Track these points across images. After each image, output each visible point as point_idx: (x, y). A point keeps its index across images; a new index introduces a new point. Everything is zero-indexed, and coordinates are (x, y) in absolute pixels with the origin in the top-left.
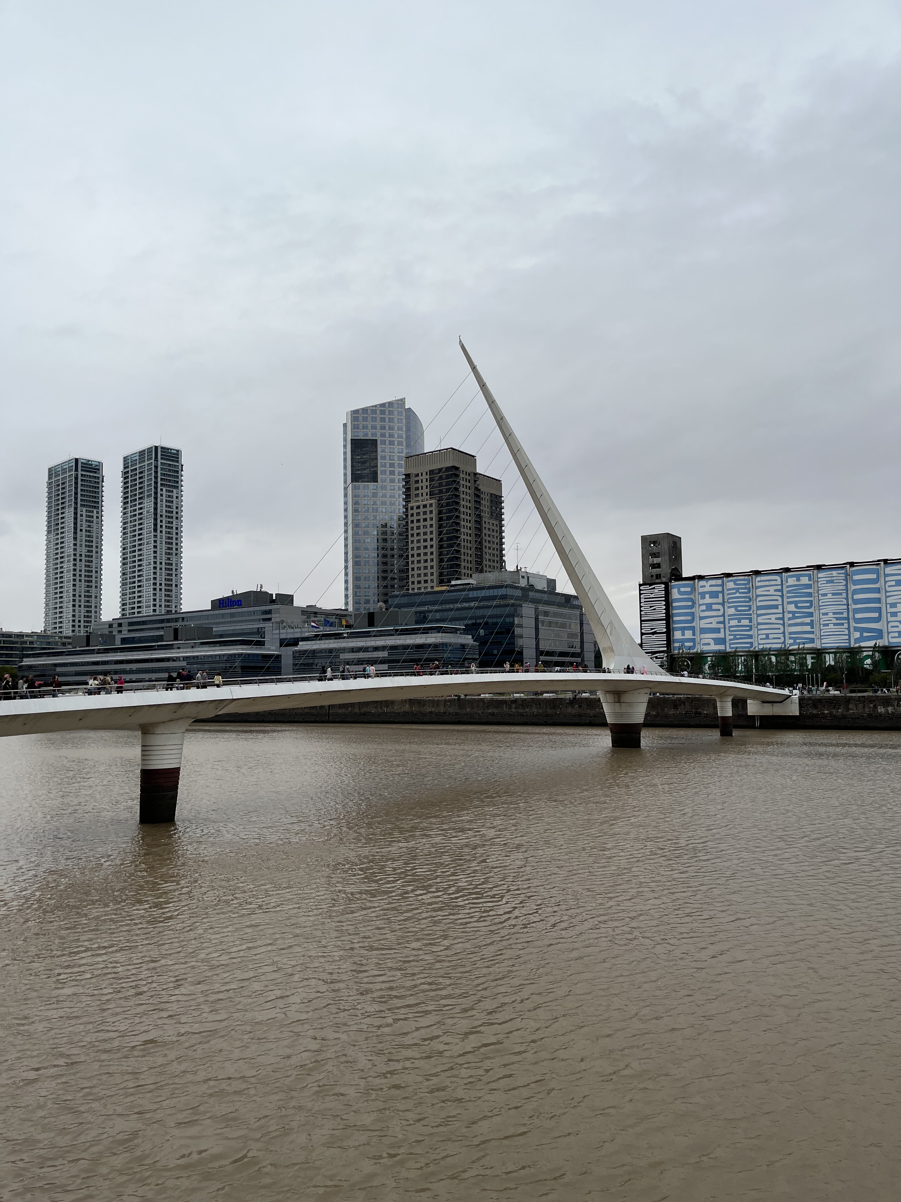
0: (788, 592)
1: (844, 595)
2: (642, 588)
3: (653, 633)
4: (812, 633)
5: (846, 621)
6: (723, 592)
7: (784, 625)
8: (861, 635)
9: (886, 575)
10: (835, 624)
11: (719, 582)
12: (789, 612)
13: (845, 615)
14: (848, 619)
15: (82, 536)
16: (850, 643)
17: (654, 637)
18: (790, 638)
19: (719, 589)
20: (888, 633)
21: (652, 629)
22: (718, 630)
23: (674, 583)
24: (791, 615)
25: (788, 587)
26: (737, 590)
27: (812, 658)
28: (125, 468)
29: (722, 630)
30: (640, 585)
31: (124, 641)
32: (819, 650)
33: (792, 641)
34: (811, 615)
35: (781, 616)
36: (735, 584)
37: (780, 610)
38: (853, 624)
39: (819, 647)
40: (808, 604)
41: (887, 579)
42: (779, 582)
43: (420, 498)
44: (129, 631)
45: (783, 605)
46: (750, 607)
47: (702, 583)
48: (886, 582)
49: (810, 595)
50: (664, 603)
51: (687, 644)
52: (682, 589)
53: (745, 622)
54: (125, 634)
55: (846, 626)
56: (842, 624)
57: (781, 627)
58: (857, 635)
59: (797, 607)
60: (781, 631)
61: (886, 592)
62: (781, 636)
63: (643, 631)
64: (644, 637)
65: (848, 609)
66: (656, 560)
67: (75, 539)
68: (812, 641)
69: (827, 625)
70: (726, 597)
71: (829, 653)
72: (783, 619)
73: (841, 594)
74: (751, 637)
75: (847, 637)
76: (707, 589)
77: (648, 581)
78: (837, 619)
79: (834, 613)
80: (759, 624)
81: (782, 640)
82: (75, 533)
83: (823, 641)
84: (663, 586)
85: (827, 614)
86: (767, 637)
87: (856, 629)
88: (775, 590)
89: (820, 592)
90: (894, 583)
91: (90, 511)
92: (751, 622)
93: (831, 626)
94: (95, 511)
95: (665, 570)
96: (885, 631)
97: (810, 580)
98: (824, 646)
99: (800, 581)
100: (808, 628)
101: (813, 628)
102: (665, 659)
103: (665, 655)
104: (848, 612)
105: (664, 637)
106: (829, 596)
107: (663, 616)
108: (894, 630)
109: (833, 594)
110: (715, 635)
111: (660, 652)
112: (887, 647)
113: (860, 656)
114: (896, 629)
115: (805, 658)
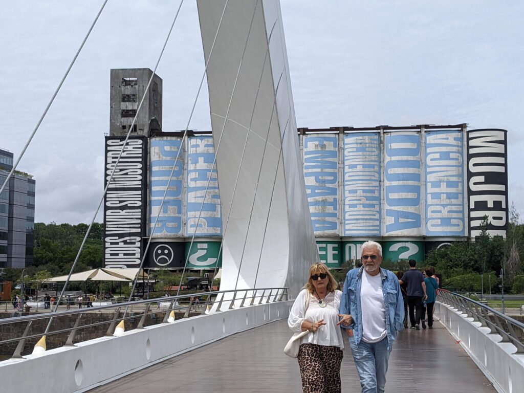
0: (307, 160)
1: (377, 168)
2: (109, 142)
3: (122, 208)
4: (335, 215)
5: (377, 202)
8: (396, 221)
9: (428, 146)
10: (363, 206)
13: (377, 194)
14: (379, 199)
16: (380, 230)
17: (123, 212)
20: (428, 219)
21: (121, 202)
22: (212, 207)
23: (154, 139)
25: (307, 153)
27: (334, 249)
29: (218, 207)
30: (107, 138)
32: (341, 238)
34: (334, 191)
38: (385, 206)
39: (342, 235)
40: (331, 178)
41: (429, 150)
47: (193, 141)
48: (427, 154)
49: (333, 165)
50: (140, 166)
51: (171, 225)
52: (167, 148)
55: (377, 208)
56: (373, 206)
58: (391, 220)
59: (317, 180)
61: (427, 166)
63: (108, 204)
64: (108, 212)
65: (380, 186)
66: (129, 106)
68: (334, 226)
69: (355, 206)
71: (356, 243)
73: (373, 166)
75: (377, 223)
76: (201, 149)
77: (117, 135)
78: (367, 198)
79: (364, 191)
83: (348, 227)
84: (140, 142)
85: (353, 192)
87: (390, 213)
89: (347, 163)
90: (437, 156)
93: (360, 208)
95: (142, 119)
96: (423, 217)
97: (335, 146)
98: (348, 233)
99: (323, 146)
100: (330, 209)
101: (335, 209)
102: (138, 244)
103: (139, 239)
104: (380, 190)
105: (138, 213)
106: (360, 168)
107: (138, 184)
108: (435, 215)
109: (364, 166)
110: (209, 214)
111: (130, 234)
112: (424, 237)
113: (394, 248)
114: (439, 215)
115: (325, 249)
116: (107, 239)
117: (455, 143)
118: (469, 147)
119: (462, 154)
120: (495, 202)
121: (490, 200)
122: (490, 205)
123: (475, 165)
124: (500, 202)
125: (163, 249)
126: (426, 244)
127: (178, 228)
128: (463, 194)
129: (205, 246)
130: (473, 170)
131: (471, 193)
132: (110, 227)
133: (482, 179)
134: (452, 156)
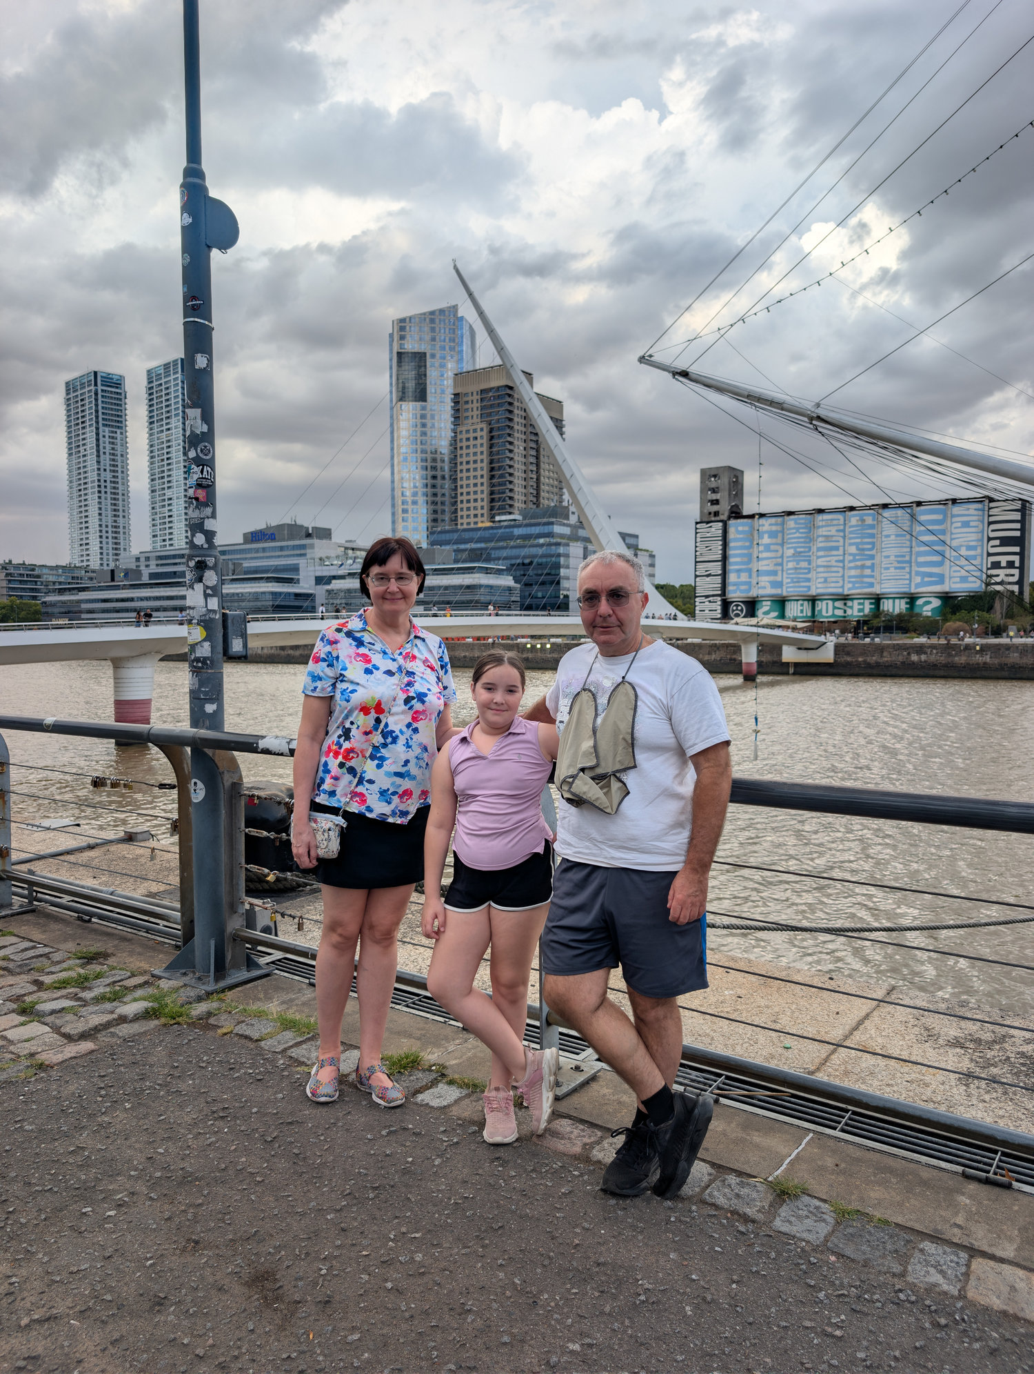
0: (851, 533)
1: (908, 537)
2: (698, 526)
3: (708, 576)
4: (872, 576)
5: (908, 565)
6: (783, 532)
7: (843, 568)
8: (923, 579)
9: (953, 516)
10: (896, 568)
11: (780, 519)
12: (850, 554)
13: (907, 558)
14: (910, 562)
15: (106, 460)
16: (910, 588)
17: (708, 579)
18: (849, 582)
19: (779, 528)
20: (950, 578)
21: (706, 571)
22: (774, 573)
23: (732, 522)
24: (851, 558)
25: (851, 527)
26: (797, 529)
27: (871, 604)
28: (149, 383)
29: (780, 573)
30: (697, 523)
31: (152, 576)
32: (877, 595)
33: (850, 585)
34: (872, 557)
35: (841, 558)
36: (796, 523)
37: (841, 552)
38: (915, 568)
39: (878, 592)
40: (870, 546)
41: (954, 520)
42: (842, 522)
43: (470, 421)
44: (157, 565)
45: (844, 546)
46: (810, 548)
47: (762, 521)
48: (952, 523)
49: (873, 536)
50: (720, 543)
51: (743, 587)
52: (740, 528)
53: (804, 564)
54: (154, 569)
55: (907, 570)
56: (904, 568)
57: (840, 570)
58: (918, 579)
59: (858, 549)
60: (840, 574)
61: (952, 534)
62: (840, 580)
63: (698, 573)
64: (698, 579)
65: (911, 551)
66: (714, 497)
67: (98, 462)
68: (872, 585)
69: (888, 568)
70: (786, 537)
71: (888, 598)
72: (843, 561)
73: (905, 536)
74: (808, 580)
75: (907, 582)
76: (766, 528)
77: (707, 519)
78: (899, 562)
79: (896, 556)
80: (818, 566)
81: (840, 584)
82: (98, 456)
83: (883, 586)
84: (721, 524)
85: (888, 557)
86: (825, 581)
87: (918, 573)
88: (838, 531)
89: (884, 533)
90: (959, 524)
91: (112, 432)
92: (809, 564)
93: (892, 570)
94: (118, 431)
95: (724, 508)
96: (947, 575)
97: (874, 520)
98: (884, 591)
99: (863, 521)
100: (868, 572)
101: (873, 571)
102: (719, 603)
103: (719, 598)
104: (911, 555)
105: (719, 579)
106: (893, 537)
107: (719, 557)
108: (956, 574)
109: (897, 536)
110: (772, 578)
111: (713, 596)
112: (947, 593)
113: (920, 602)
114: (958, 574)
115: (863, 604)
116: (697, 599)
117: (976, 513)
118: (989, 516)
119: (983, 522)
120: (1008, 562)
121: (1004, 560)
122: (1004, 564)
123: (993, 531)
124: (1014, 562)
125: (737, 606)
126: (946, 598)
127: (749, 590)
128: (982, 556)
129: (769, 603)
130: (992, 535)
131: (989, 555)
132: (699, 591)
133: (997, 542)
134: (972, 524)
